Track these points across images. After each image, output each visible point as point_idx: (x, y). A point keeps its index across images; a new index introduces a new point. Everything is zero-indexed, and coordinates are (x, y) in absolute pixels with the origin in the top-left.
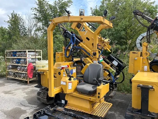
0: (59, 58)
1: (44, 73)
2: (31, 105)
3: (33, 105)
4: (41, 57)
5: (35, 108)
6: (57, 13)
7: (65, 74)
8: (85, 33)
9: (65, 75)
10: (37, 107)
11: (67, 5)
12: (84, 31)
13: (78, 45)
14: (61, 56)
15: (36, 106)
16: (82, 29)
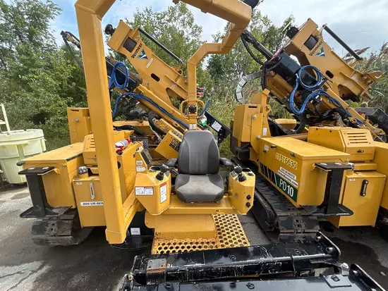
0: (78, 122)
1: (55, 170)
2: (17, 268)
3: (24, 266)
4: (7, 122)
5: (36, 275)
6: (22, 26)
7: (143, 166)
8: (149, 64)
9: (143, 169)
10: (41, 268)
11: (48, 13)
12: (145, 60)
13: (134, 91)
14: (85, 118)
15: (36, 264)
16: (140, 53)
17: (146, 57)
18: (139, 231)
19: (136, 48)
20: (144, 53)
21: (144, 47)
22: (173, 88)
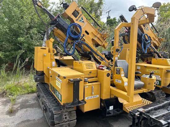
8: (84, 26)
16: (80, 19)
17: (83, 22)
18: (113, 108)
19: (79, 16)
20: (82, 19)
21: (83, 16)
22: (96, 39)
